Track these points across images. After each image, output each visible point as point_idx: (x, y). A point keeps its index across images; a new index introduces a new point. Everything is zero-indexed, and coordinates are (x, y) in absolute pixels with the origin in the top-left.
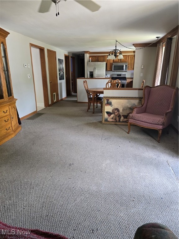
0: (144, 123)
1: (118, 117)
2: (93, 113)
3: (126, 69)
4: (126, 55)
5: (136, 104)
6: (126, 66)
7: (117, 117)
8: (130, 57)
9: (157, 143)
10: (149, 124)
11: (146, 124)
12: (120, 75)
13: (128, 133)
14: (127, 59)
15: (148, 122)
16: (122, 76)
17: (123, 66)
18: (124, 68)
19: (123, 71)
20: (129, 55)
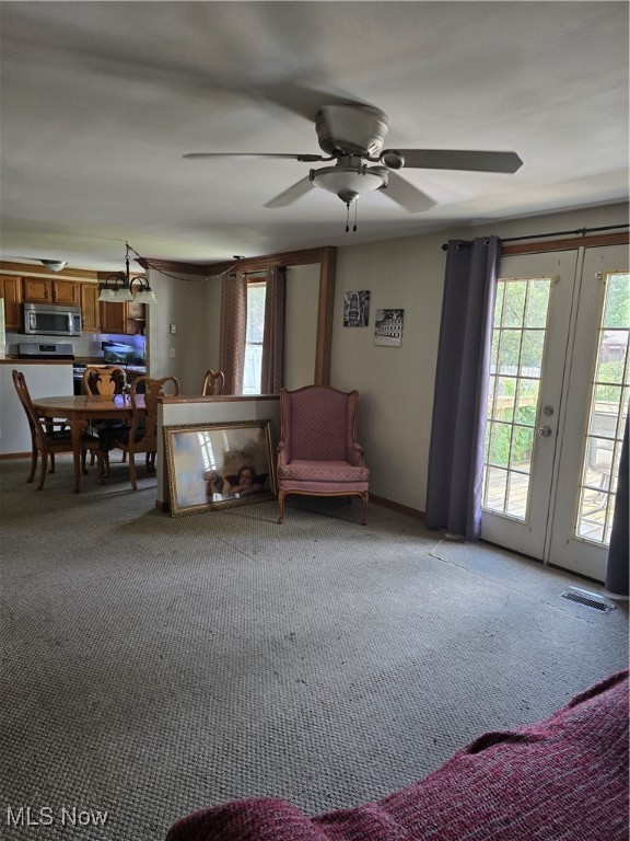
0: (325, 484)
1: (215, 484)
2: (77, 491)
3: (76, 329)
4: (73, 282)
5: (256, 440)
6: (76, 318)
7: (212, 486)
8: (87, 290)
9: (360, 527)
10: (337, 485)
11: (331, 485)
12: (53, 348)
13: (280, 523)
14: (77, 295)
15: (336, 479)
16: (58, 352)
17: (67, 317)
18: (71, 323)
19: (66, 333)
20: (81, 284)
